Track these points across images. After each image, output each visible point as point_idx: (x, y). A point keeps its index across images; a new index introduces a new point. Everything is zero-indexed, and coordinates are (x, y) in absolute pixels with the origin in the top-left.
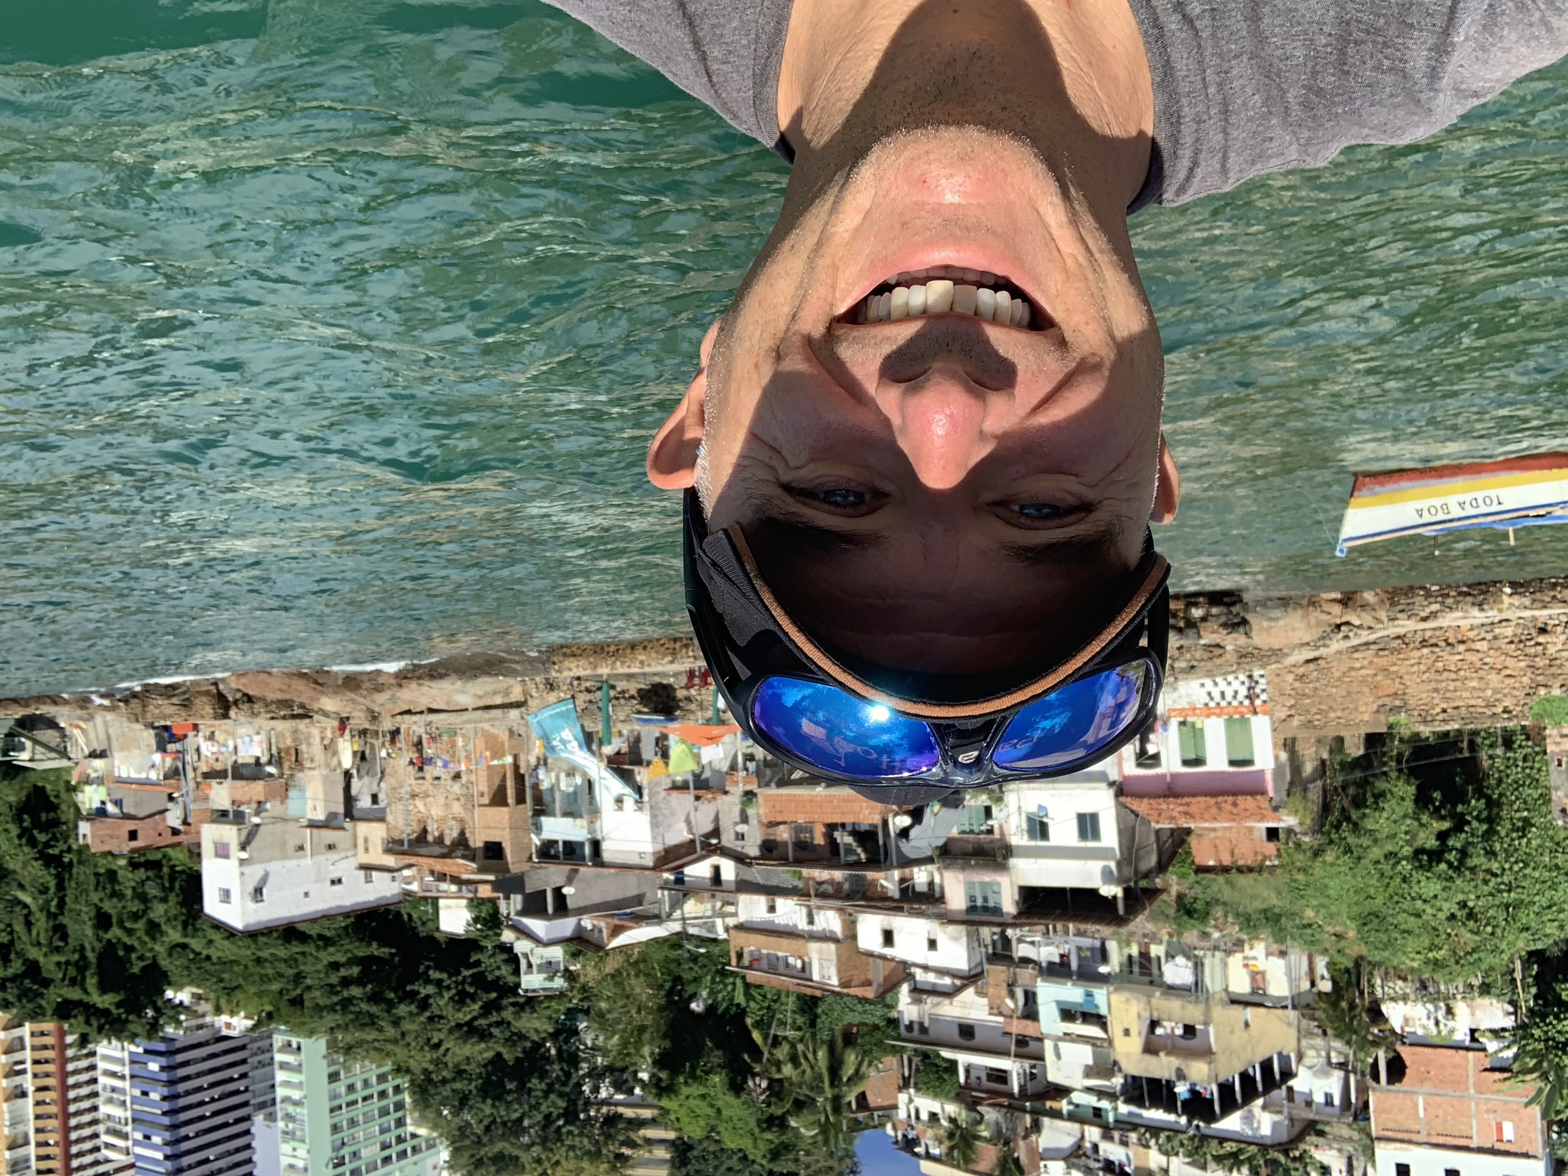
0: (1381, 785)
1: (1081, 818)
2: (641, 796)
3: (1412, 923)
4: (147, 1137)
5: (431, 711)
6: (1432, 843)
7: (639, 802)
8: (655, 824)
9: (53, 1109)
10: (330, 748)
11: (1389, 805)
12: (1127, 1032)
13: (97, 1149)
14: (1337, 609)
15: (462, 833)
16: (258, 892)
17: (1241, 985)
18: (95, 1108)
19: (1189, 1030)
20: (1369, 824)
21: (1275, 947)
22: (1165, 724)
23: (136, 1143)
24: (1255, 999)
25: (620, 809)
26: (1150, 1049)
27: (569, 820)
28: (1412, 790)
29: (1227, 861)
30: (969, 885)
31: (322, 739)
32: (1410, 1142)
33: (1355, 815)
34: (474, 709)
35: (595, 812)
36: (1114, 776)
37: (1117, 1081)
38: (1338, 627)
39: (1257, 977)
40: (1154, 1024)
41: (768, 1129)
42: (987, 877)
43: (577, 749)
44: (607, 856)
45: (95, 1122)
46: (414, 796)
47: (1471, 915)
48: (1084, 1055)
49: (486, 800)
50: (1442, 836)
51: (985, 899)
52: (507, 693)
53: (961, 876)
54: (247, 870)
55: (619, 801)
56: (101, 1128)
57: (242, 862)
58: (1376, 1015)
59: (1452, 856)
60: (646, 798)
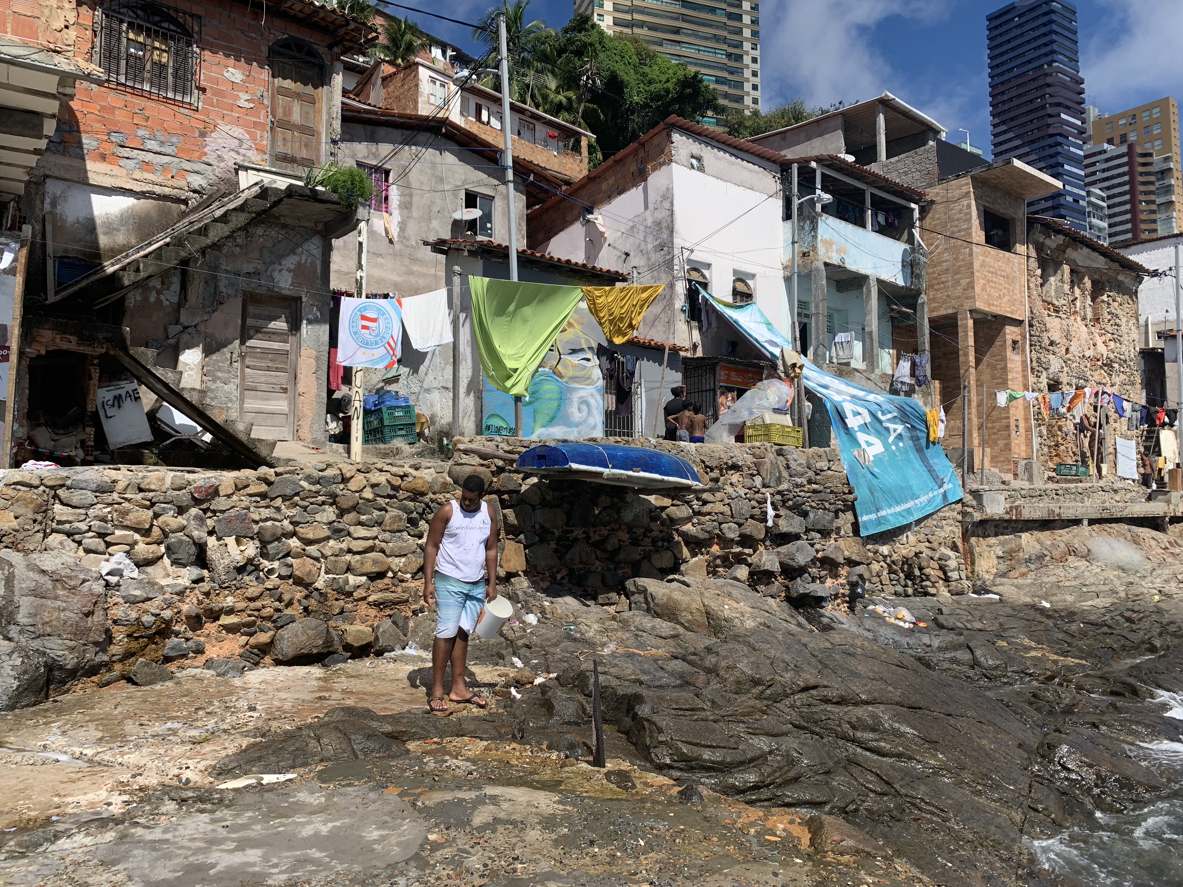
4: (1076, 201)
7: (697, 284)
9: (1143, 226)
13: (1109, 197)
18: (1110, 226)
23: (1083, 198)
25: (740, 278)
27: (852, 266)
34: (1077, 522)
43: (848, 408)
45: (1110, 216)
49: (1011, 332)
55: (743, 293)
56: (1106, 212)
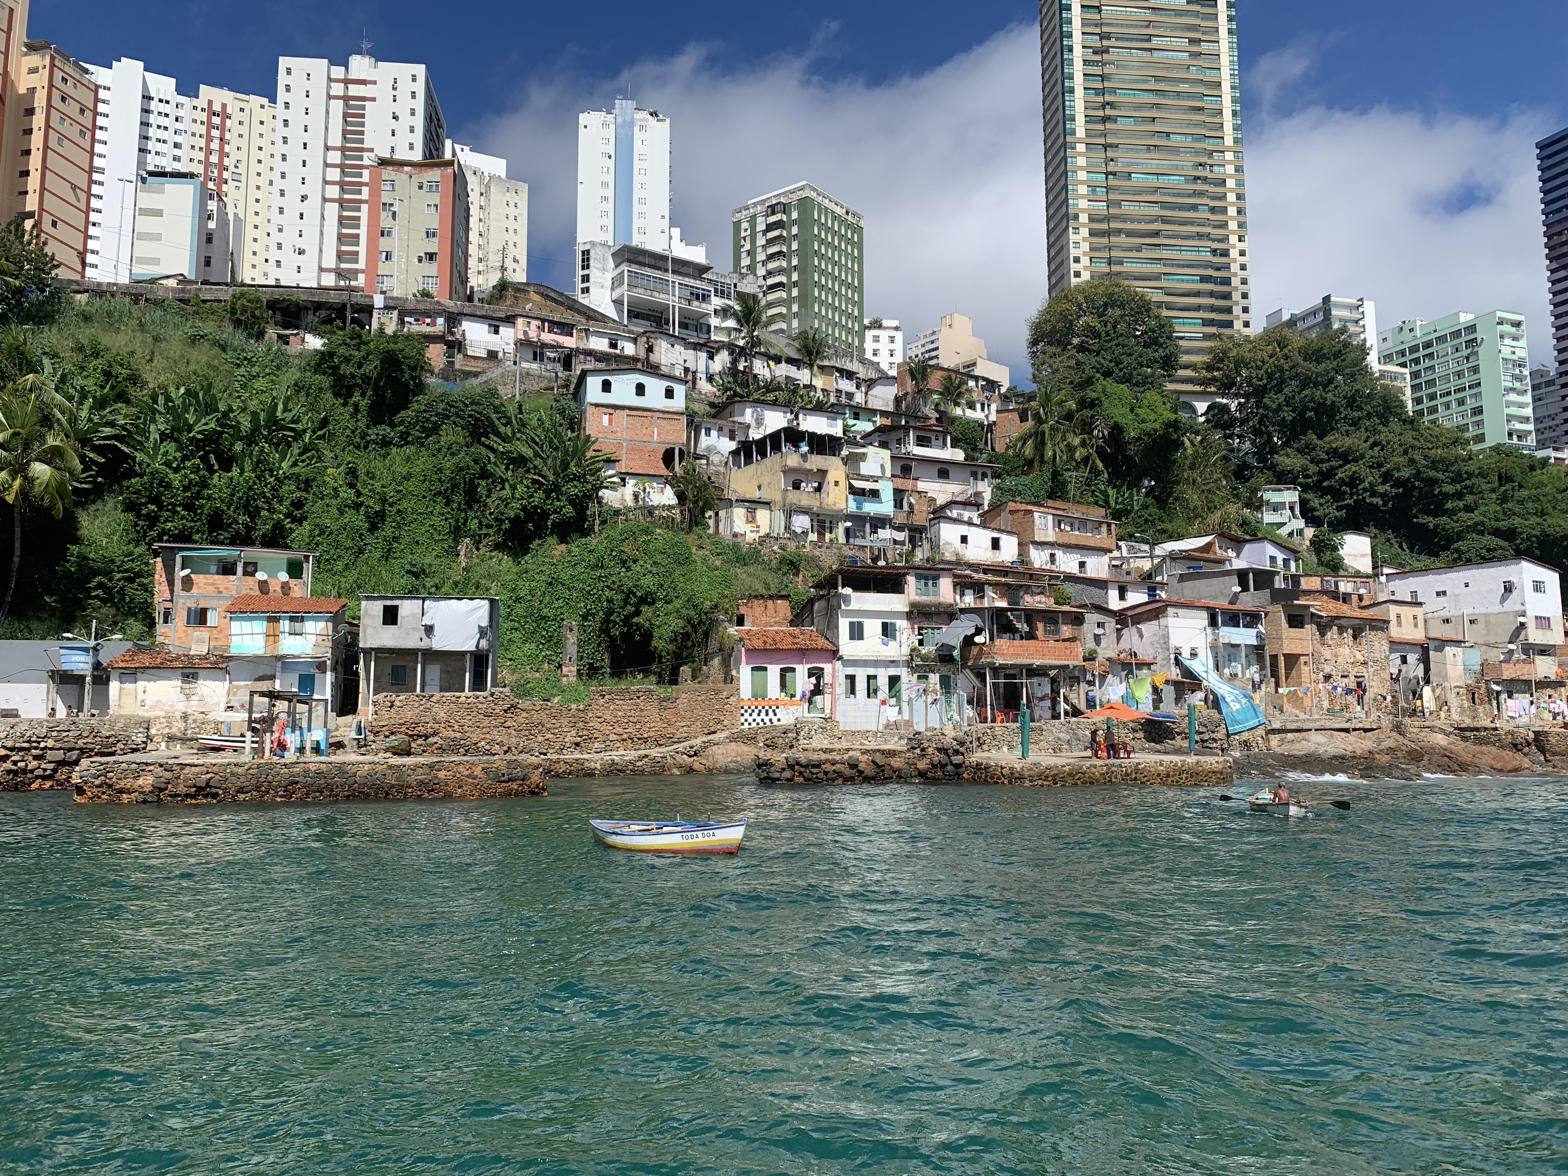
0: (671, 647)
1: (861, 637)
2: (1176, 659)
3: (658, 558)
5: (1347, 731)
6: (644, 609)
7: (1178, 654)
8: (1166, 638)
10: (1443, 703)
11: (667, 633)
12: (837, 483)
14: (696, 766)
15: (1323, 634)
16: (1509, 588)
17: (762, 515)
19: (796, 486)
20: (681, 623)
21: (739, 540)
22: (804, 696)
24: (753, 506)
25: (1193, 649)
26: (823, 473)
27: (1234, 642)
28: (654, 643)
29: (770, 603)
30: (936, 594)
31: (1449, 710)
32: (663, 412)
33: (689, 629)
34: (1310, 730)
35: (1214, 647)
36: (838, 664)
37: (845, 452)
38: (695, 754)
39: (751, 519)
40: (819, 489)
41: (1093, 400)
42: (924, 599)
43: (1226, 695)
44: (1204, 615)
46: (1365, 663)
47: (624, 562)
48: (865, 468)
49: (1303, 659)
50: (638, 613)
51: (926, 584)
52: (1282, 740)
53: (942, 600)
54: (1519, 608)
55: (1194, 655)
57: (1523, 614)
58: (681, 497)
59: (633, 600)
60: (1172, 656)
